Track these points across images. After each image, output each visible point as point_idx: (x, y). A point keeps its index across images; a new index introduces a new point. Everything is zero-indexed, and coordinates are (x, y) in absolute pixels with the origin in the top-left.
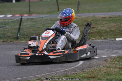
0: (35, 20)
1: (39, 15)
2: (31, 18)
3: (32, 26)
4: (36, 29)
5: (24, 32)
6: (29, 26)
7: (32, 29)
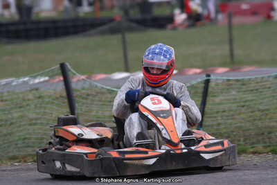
0: (252, 86)
1: (264, 69)
2: (237, 80)
3: (243, 106)
4: (258, 113)
5: (219, 124)
6: (234, 106)
7: (242, 116)
